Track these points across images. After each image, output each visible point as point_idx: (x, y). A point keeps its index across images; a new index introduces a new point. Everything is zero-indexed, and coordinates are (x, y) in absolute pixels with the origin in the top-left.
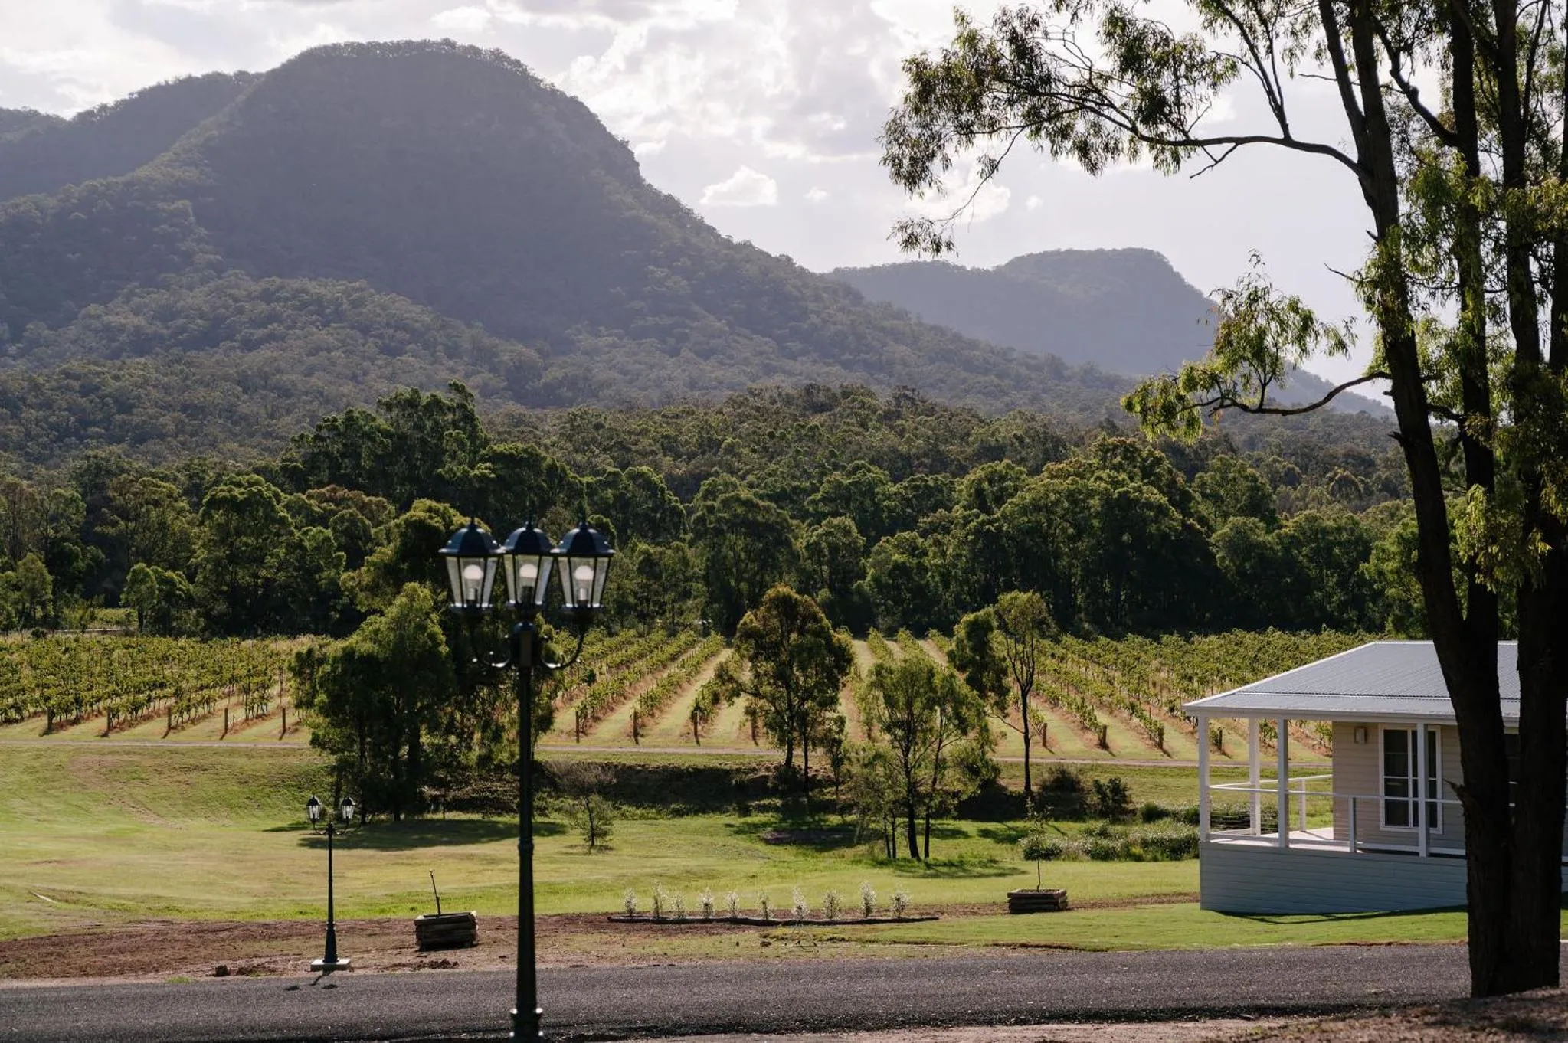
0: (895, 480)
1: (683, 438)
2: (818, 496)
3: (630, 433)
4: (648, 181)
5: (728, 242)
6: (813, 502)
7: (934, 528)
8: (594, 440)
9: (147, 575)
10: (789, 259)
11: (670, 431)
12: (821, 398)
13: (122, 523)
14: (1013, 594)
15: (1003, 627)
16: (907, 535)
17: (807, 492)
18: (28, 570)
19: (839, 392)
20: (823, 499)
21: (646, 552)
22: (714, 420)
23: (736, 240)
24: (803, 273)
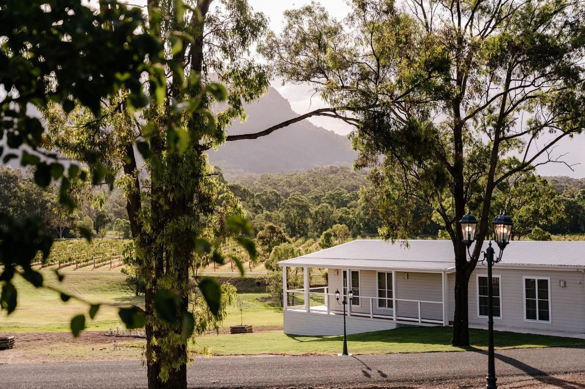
0: (349, 193)
1: (292, 182)
2: (325, 198)
3: (278, 180)
4: (293, 110)
5: (316, 127)
6: (324, 199)
7: (351, 206)
8: (267, 183)
9: (120, 221)
10: (333, 132)
11: (288, 179)
12: (334, 169)
13: (120, 207)
14: (337, 225)
15: (335, 236)
16: (344, 208)
17: (322, 196)
18: (86, 220)
19: (339, 168)
20: (326, 198)
21: (267, 214)
22: (302, 176)
23: (318, 126)
24: (337, 136)
